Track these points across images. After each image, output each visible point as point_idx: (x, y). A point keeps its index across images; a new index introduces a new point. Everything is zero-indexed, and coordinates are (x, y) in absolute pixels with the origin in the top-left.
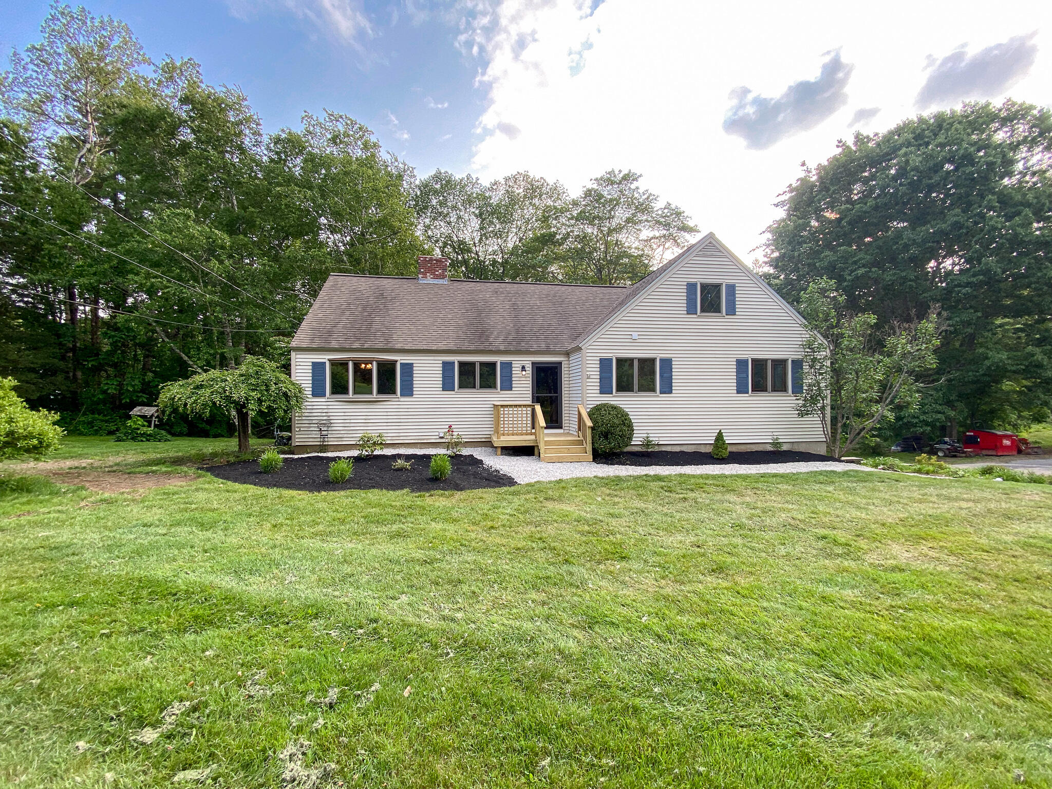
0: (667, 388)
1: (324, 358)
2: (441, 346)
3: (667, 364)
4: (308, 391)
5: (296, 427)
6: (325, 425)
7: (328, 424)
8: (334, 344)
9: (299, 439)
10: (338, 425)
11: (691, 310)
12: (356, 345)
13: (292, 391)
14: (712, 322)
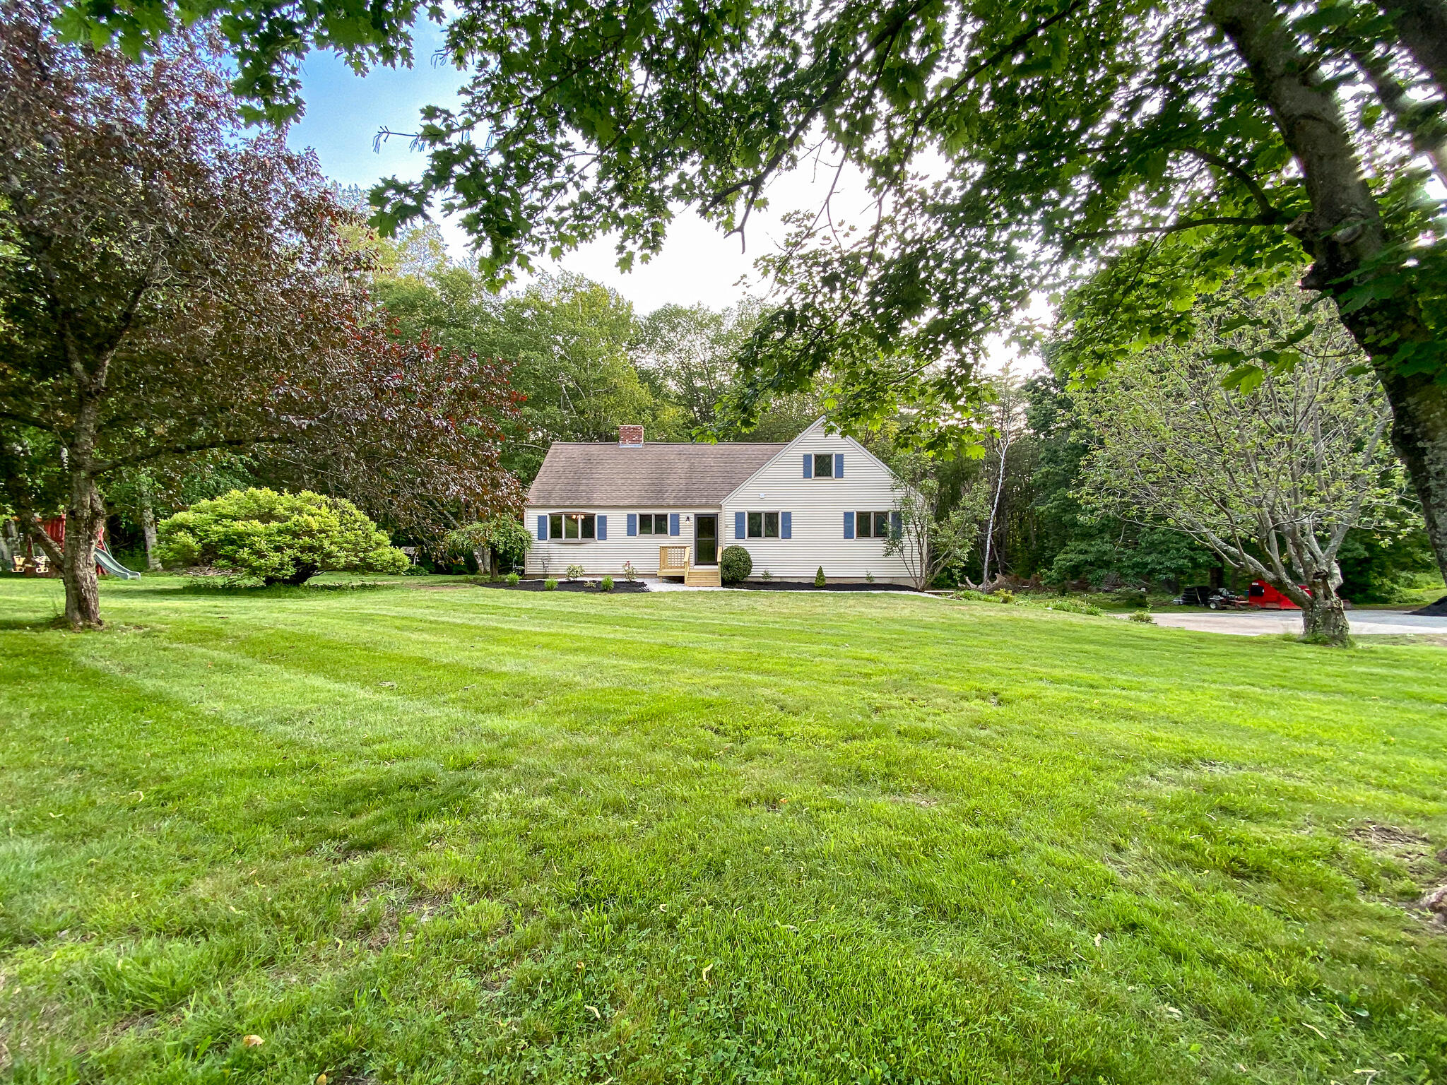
0: (787, 535)
1: (545, 512)
2: (626, 503)
3: (787, 516)
4: (535, 537)
5: (527, 562)
6: (547, 560)
7: (549, 559)
8: (553, 503)
9: (529, 569)
10: (555, 561)
11: (807, 475)
12: (567, 503)
13: (525, 537)
14: (824, 483)
